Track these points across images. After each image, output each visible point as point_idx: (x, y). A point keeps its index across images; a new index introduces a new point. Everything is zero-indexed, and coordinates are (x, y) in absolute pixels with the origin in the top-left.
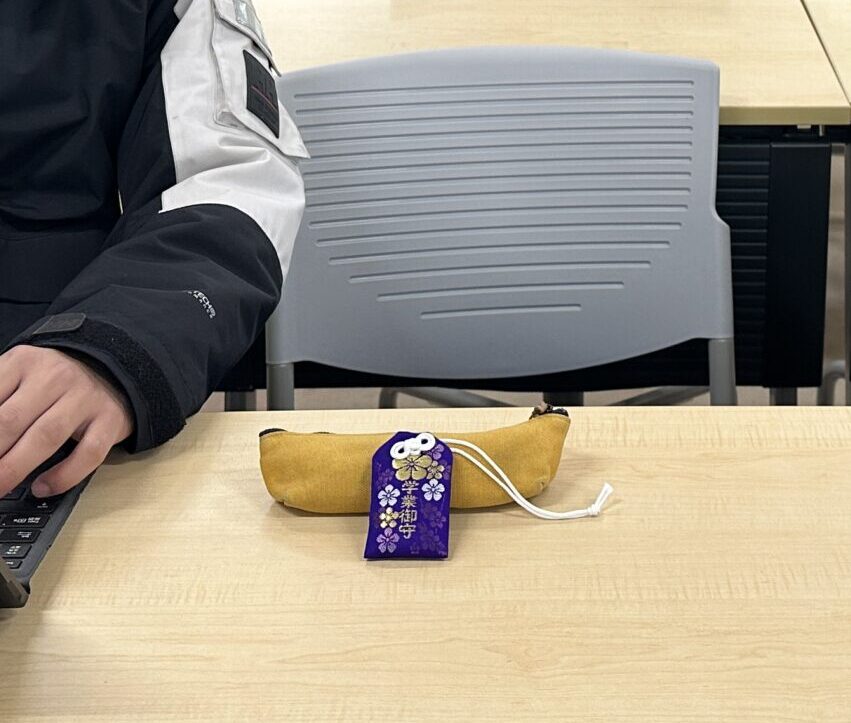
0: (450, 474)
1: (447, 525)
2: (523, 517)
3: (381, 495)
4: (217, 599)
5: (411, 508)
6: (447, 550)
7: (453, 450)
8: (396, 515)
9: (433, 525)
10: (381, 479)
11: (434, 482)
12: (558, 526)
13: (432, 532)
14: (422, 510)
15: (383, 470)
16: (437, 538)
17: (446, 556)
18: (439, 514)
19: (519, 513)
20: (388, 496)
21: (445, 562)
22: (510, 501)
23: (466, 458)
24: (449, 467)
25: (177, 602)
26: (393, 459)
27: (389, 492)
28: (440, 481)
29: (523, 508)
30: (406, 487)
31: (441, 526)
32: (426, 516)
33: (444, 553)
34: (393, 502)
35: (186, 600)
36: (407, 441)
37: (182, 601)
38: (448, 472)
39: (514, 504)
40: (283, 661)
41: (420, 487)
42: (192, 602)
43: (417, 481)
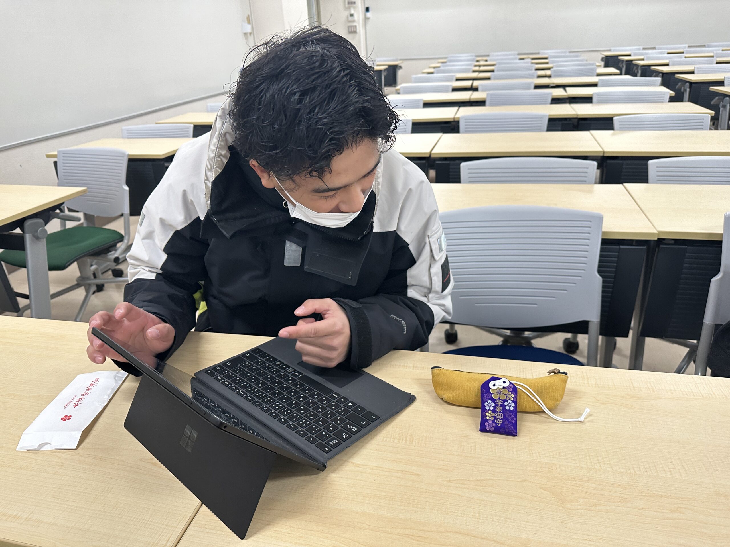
0: (516, 398)
1: (516, 421)
2: (548, 418)
3: (486, 404)
4: (418, 443)
5: (500, 412)
6: (516, 433)
7: (517, 387)
8: (493, 414)
9: (510, 421)
10: (485, 397)
11: (510, 401)
12: (565, 425)
13: (510, 424)
14: (505, 414)
15: (486, 393)
16: (512, 427)
17: (516, 436)
18: (513, 416)
19: (546, 416)
20: (489, 405)
21: (516, 437)
22: (542, 410)
23: (522, 391)
24: (516, 395)
25: (402, 442)
26: (490, 388)
27: (490, 404)
28: (513, 401)
29: (547, 414)
30: (497, 402)
31: (514, 422)
32: (507, 417)
33: (515, 434)
34: (492, 408)
35: (406, 442)
36: (496, 381)
37: (404, 442)
38: (515, 397)
39: (543, 412)
40: (449, 481)
41: (504, 403)
42: (408, 442)
43: (502, 400)
